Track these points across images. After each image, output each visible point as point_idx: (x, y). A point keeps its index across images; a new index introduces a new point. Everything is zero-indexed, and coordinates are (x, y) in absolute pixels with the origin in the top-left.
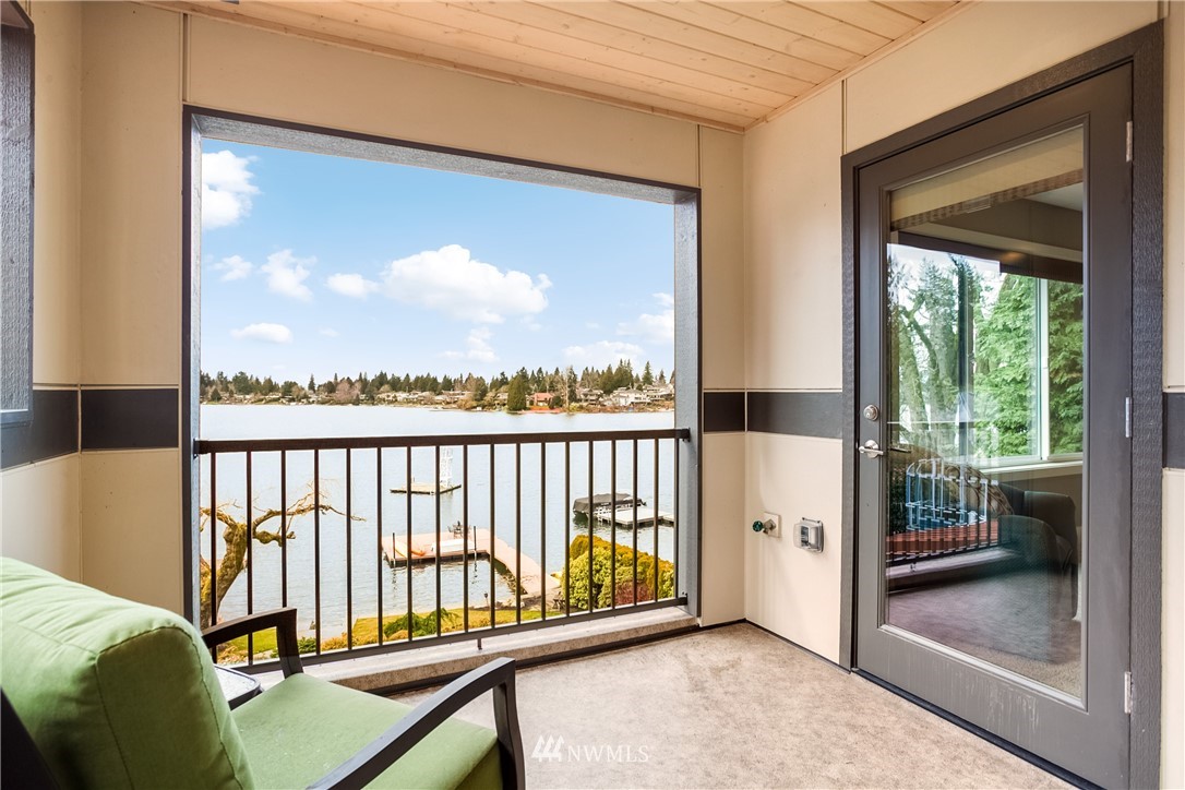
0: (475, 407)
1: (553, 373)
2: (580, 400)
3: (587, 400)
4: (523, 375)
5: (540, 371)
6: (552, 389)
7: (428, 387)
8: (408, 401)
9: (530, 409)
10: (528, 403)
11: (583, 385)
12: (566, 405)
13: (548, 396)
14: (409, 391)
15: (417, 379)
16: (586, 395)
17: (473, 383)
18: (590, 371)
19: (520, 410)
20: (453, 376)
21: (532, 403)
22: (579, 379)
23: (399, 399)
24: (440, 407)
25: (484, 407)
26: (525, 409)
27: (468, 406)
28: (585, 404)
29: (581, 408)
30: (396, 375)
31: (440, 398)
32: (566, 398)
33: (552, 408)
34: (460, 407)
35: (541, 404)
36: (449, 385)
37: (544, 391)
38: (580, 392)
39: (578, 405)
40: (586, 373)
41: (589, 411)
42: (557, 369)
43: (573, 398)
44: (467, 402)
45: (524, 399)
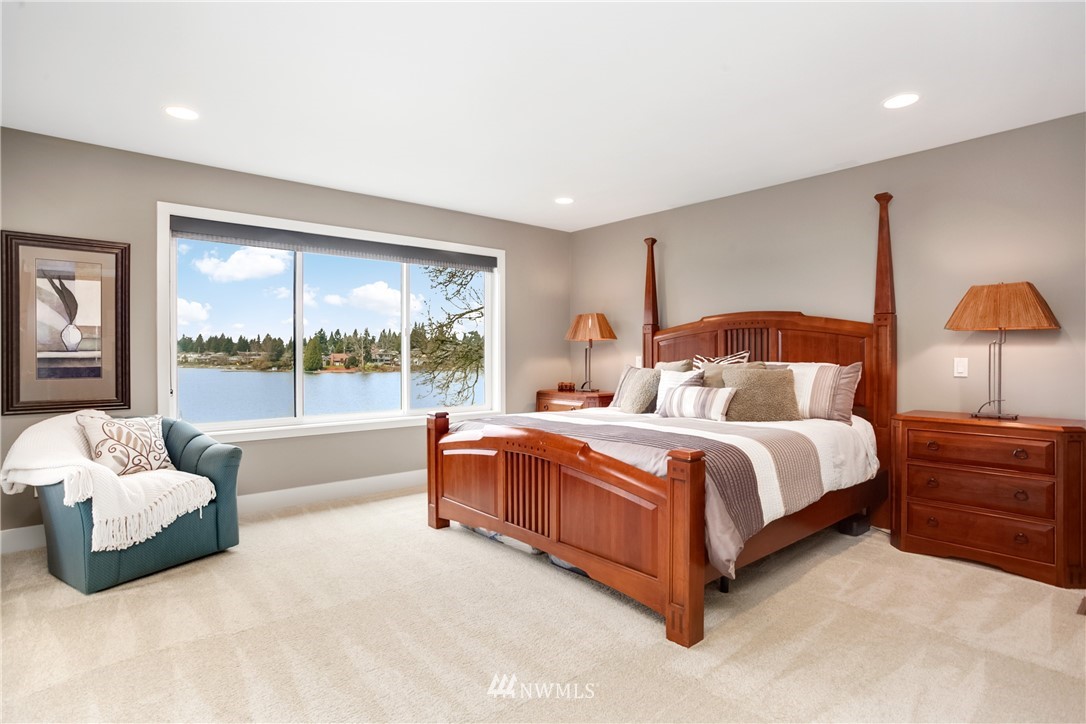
0: (270, 368)
1: (352, 335)
2: (375, 360)
3: (382, 361)
4: (321, 336)
5: (338, 333)
6: (349, 350)
7: (222, 348)
8: (200, 362)
9: (326, 369)
10: (324, 363)
11: (380, 347)
12: (361, 365)
13: (344, 356)
14: (201, 352)
15: (211, 339)
16: (381, 356)
17: (269, 344)
18: (387, 332)
19: (316, 369)
20: (249, 338)
21: (328, 363)
22: (377, 340)
23: (189, 359)
24: (233, 368)
25: (279, 367)
26: (321, 368)
27: (263, 366)
28: (380, 364)
29: (376, 367)
30: (187, 335)
31: (234, 358)
32: (362, 358)
33: (348, 368)
34: (255, 368)
35: (337, 364)
36: (244, 345)
37: (340, 352)
38: (376, 352)
39: (373, 364)
40: (383, 335)
41: (384, 370)
42: (356, 331)
43: (368, 358)
44: (262, 362)
45: (320, 360)
